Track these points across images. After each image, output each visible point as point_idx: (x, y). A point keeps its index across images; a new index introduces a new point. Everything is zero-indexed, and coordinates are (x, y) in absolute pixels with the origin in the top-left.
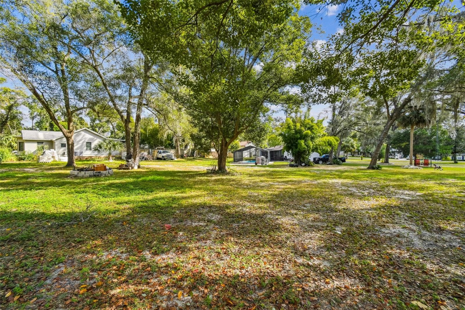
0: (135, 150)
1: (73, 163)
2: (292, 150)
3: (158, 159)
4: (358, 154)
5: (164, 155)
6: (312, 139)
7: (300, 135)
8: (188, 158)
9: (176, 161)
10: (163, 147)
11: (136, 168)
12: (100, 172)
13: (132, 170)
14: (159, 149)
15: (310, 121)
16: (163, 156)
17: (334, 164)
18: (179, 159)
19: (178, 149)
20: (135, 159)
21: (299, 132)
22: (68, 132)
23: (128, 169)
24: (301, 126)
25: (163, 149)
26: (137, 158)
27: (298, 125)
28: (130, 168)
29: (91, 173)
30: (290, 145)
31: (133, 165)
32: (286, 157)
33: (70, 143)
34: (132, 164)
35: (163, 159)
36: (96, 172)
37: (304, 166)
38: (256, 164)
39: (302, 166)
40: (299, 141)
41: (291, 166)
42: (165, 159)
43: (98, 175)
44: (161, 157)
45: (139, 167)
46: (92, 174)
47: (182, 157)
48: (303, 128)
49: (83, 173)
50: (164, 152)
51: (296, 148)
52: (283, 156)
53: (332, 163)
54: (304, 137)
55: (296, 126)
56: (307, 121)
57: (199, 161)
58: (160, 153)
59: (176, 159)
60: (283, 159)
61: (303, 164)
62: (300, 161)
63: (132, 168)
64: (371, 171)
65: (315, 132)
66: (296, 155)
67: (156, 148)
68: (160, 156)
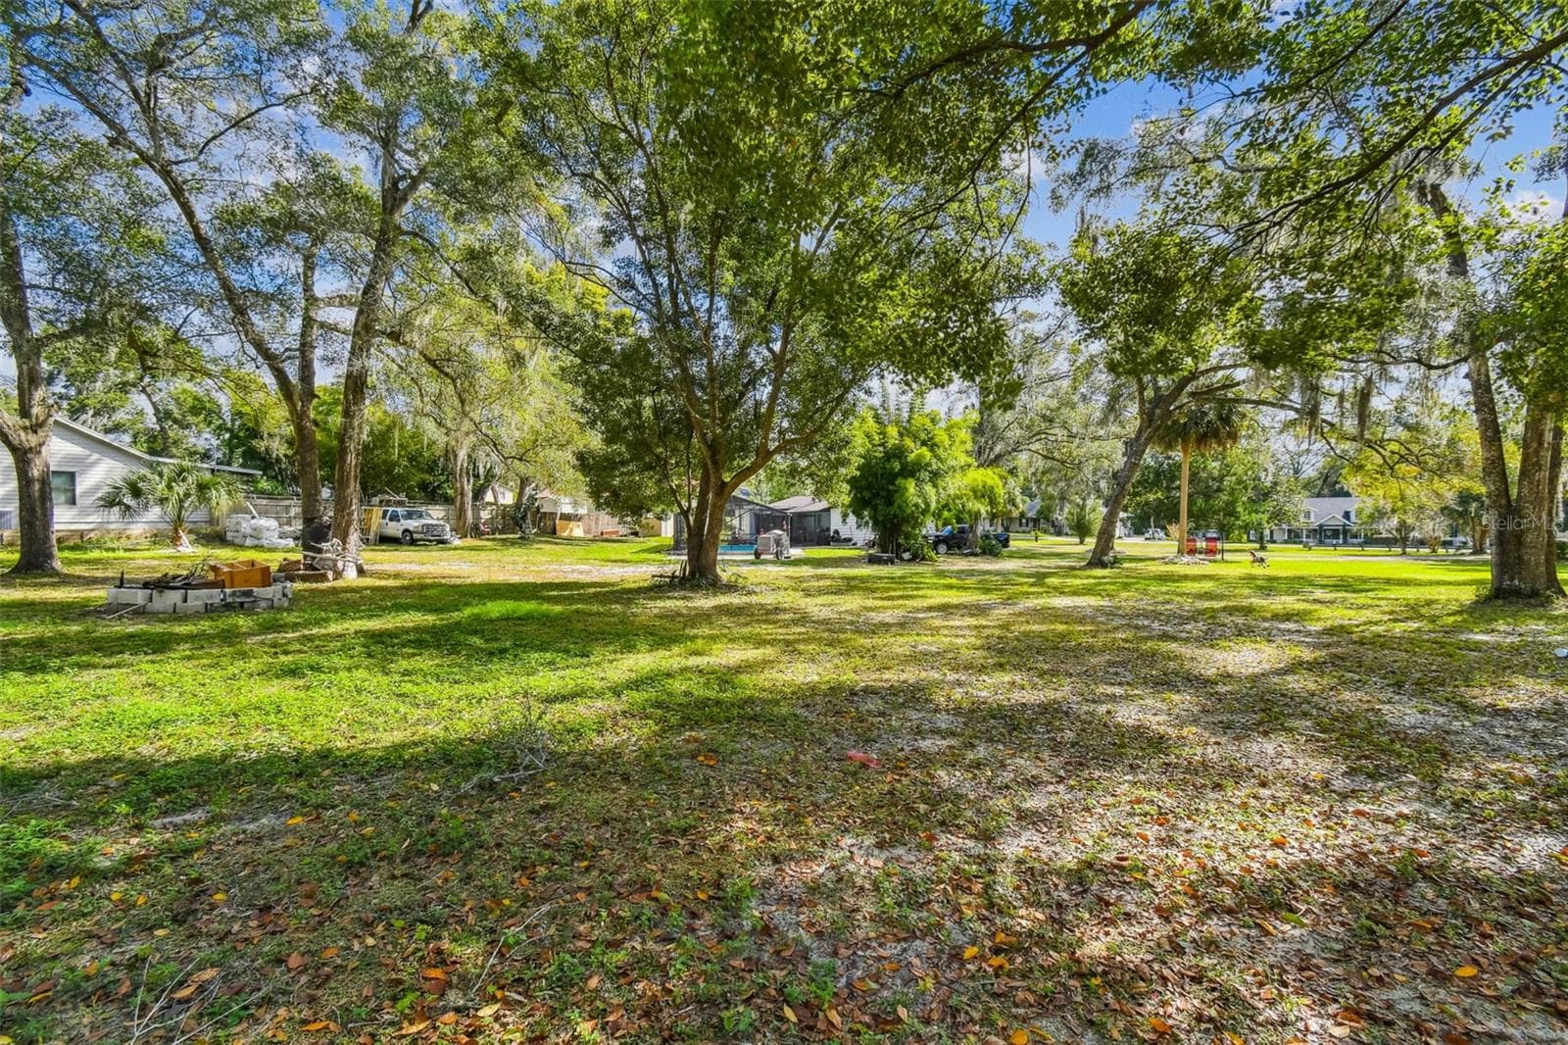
0: (341, 503)
1: (50, 556)
2: (875, 509)
3: (385, 540)
4: (1021, 525)
5: (412, 524)
6: (935, 476)
7: (901, 464)
8: (498, 536)
9: (456, 549)
10: (402, 497)
11: (351, 576)
12: (249, 594)
13: (340, 583)
14: (388, 503)
15: (927, 421)
16: (406, 531)
17: (984, 553)
18: (469, 541)
19: (462, 503)
20: (344, 541)
21: (899, 453)
22: (25, 428)
23: (323, 578)
24: (901, 435)
25: (400, 504)
26: (354, 537)
27: (892, 431)
28: (330, 575)
29: (214, 596)
30: (867, 494)
31: (340, 564)
32: (837, 532)
33: (35, 473)
34: (335, 562)
35: (408, 540)
36: (233, 594)
37: (909, 561)
38: (757, 555)
39: (902, 560)
40: (899, 481)
41: (872, 560)
42: (413, 542)
43: (242, 604)
44: (399, 534)
45: (361, 571)
46: (217, 601)
47: (476, 531)
48: (909, 442)
49: (174, 597)
50: (409, 516)
51: (889, 502)
52: (828, 529)
53: (978, 550)
54: (911, 470)
55: (883, 434)
56: (919, 420)
57: (549, 547)
58: (395, 518)
59: (457, 542)
60: (826, 538)
61: (906, 556)
62: (899, 545)
63: (338, 575)
64: (1099, 572)
65: (943, 455)
66: (885, 526)
67: (376, 500)
68: (394, 529)
